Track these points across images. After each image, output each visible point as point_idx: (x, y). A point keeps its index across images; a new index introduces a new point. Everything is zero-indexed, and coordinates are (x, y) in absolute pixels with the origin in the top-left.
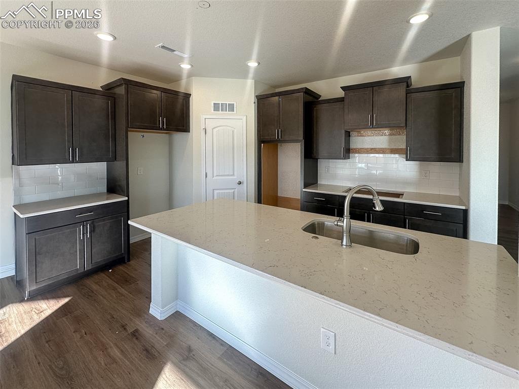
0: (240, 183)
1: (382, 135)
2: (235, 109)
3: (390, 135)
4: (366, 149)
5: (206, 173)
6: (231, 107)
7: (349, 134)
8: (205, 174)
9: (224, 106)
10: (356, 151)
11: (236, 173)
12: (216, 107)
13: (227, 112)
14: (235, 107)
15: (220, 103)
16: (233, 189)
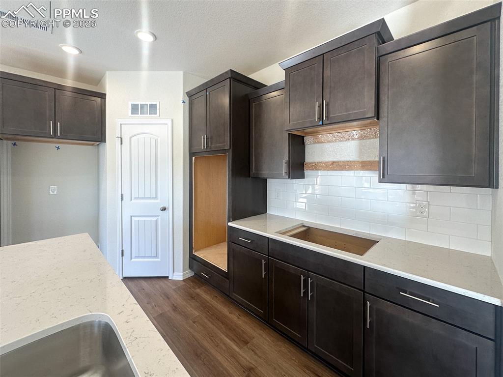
0: (164, 209)
1: (349, 139)
2: (158, 111)
3: (361, 138)
4: (325, 163)
5: (122, 195)
6: (153, 109)
7: (303, 140)
8: (120, 195)
9: (145, 108)
10: (312, 166)
11: (159, 197)
12: (135, 109)
13: (148, 115)
14: (158, 107)
15: (139, 103)
16: (155, 216)
